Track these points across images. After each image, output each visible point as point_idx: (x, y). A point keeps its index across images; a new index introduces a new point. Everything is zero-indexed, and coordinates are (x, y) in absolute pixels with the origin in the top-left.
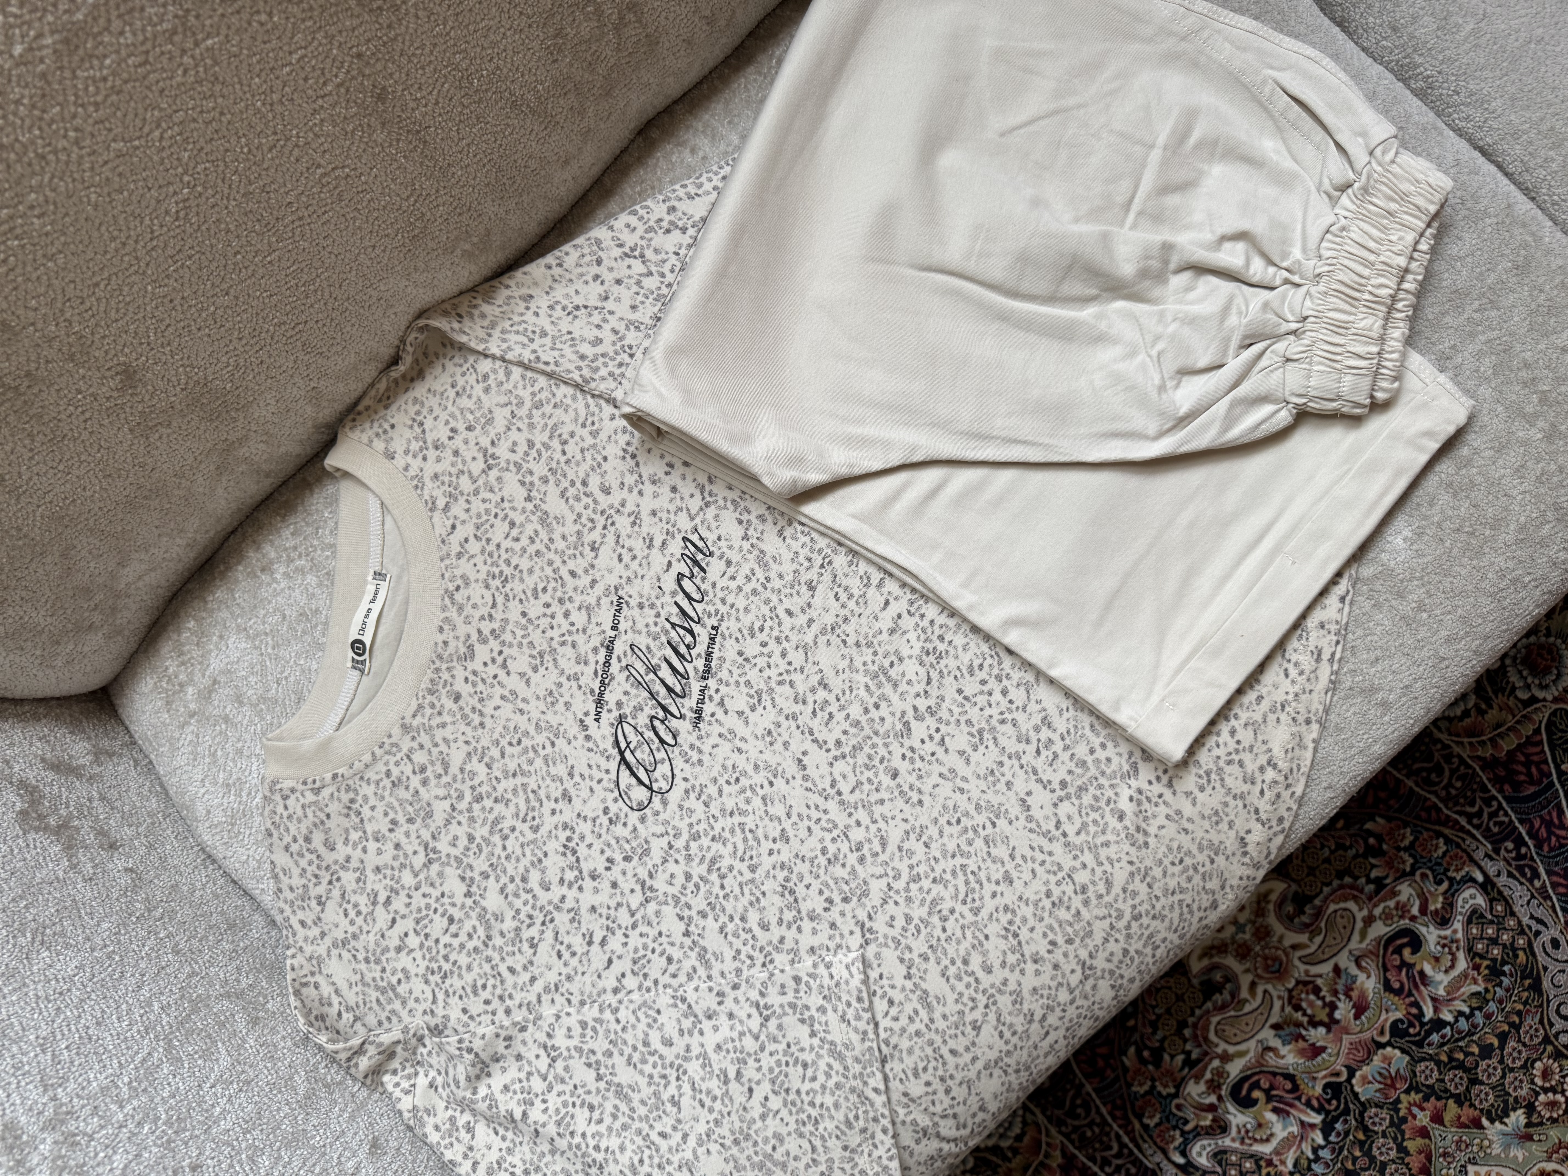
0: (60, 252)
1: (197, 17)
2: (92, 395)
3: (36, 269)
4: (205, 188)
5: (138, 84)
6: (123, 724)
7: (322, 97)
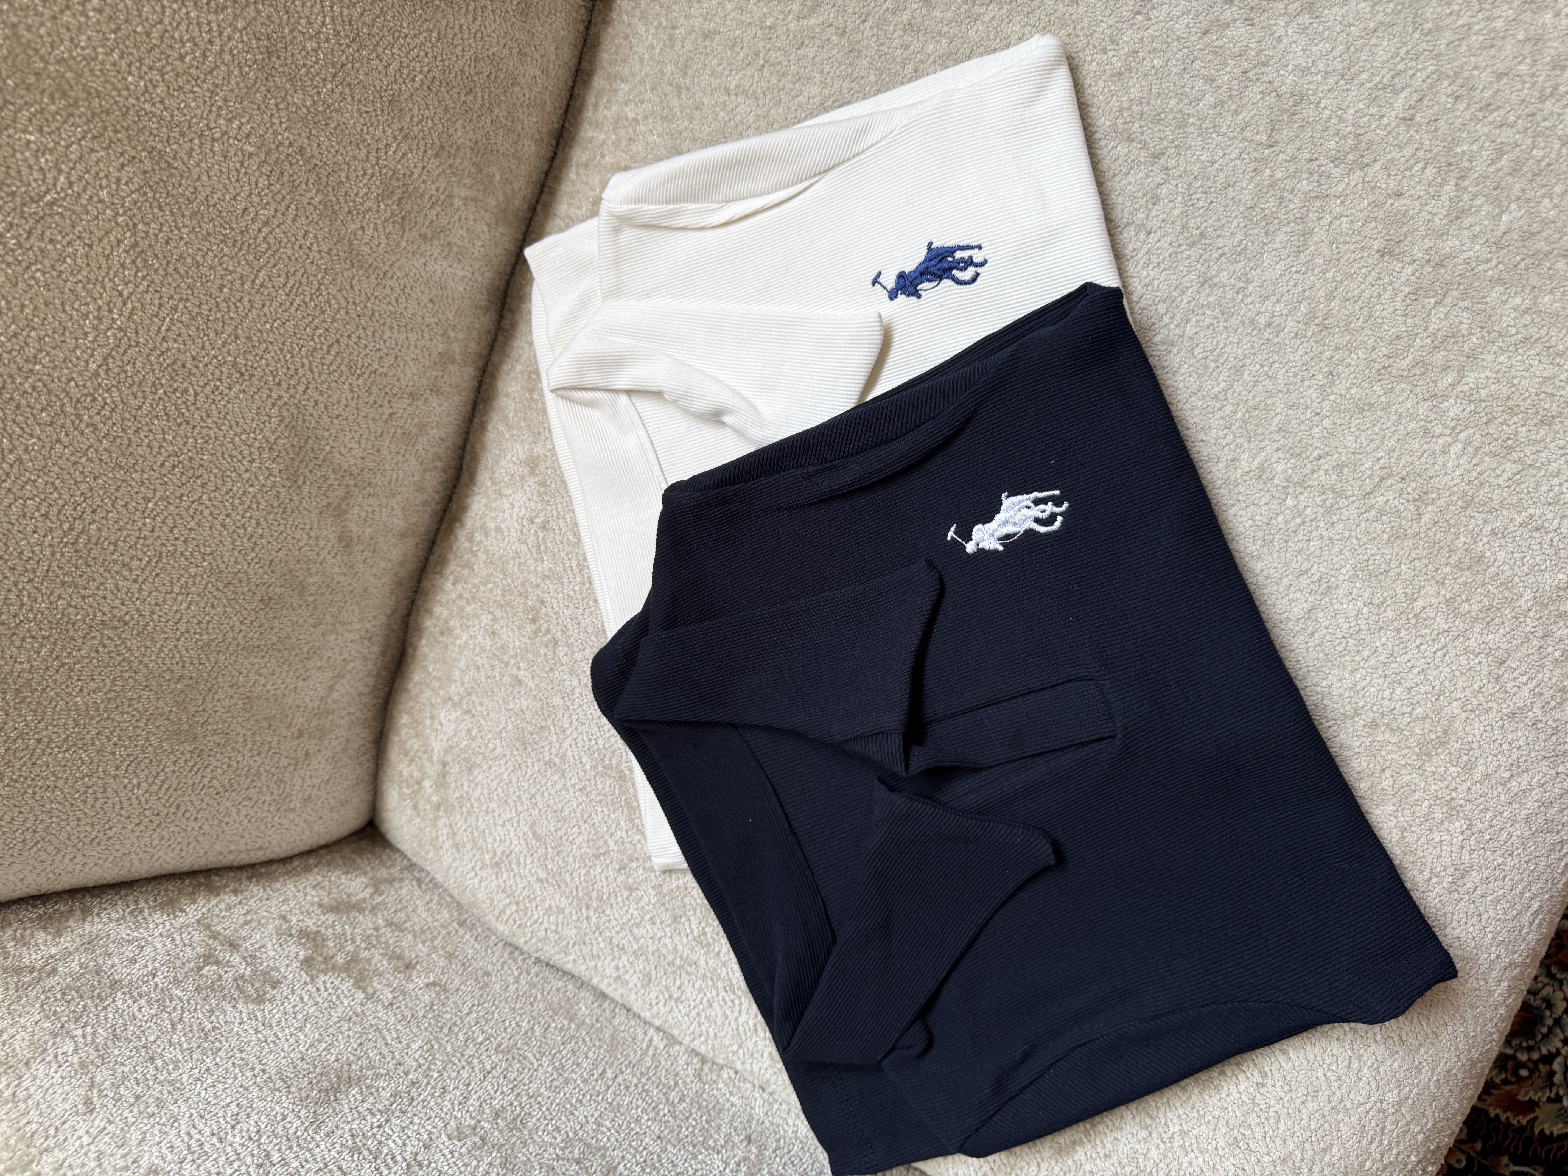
0: (41, 350)
1: (29, 28)
2: (162, 498)
3: (26, 378)
4: (147, 224)
5: (11, 131)
6: (399, 851)
7: (211, 72)
